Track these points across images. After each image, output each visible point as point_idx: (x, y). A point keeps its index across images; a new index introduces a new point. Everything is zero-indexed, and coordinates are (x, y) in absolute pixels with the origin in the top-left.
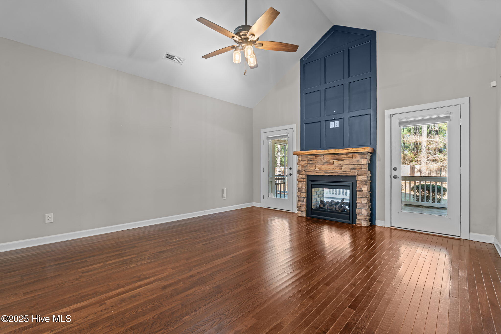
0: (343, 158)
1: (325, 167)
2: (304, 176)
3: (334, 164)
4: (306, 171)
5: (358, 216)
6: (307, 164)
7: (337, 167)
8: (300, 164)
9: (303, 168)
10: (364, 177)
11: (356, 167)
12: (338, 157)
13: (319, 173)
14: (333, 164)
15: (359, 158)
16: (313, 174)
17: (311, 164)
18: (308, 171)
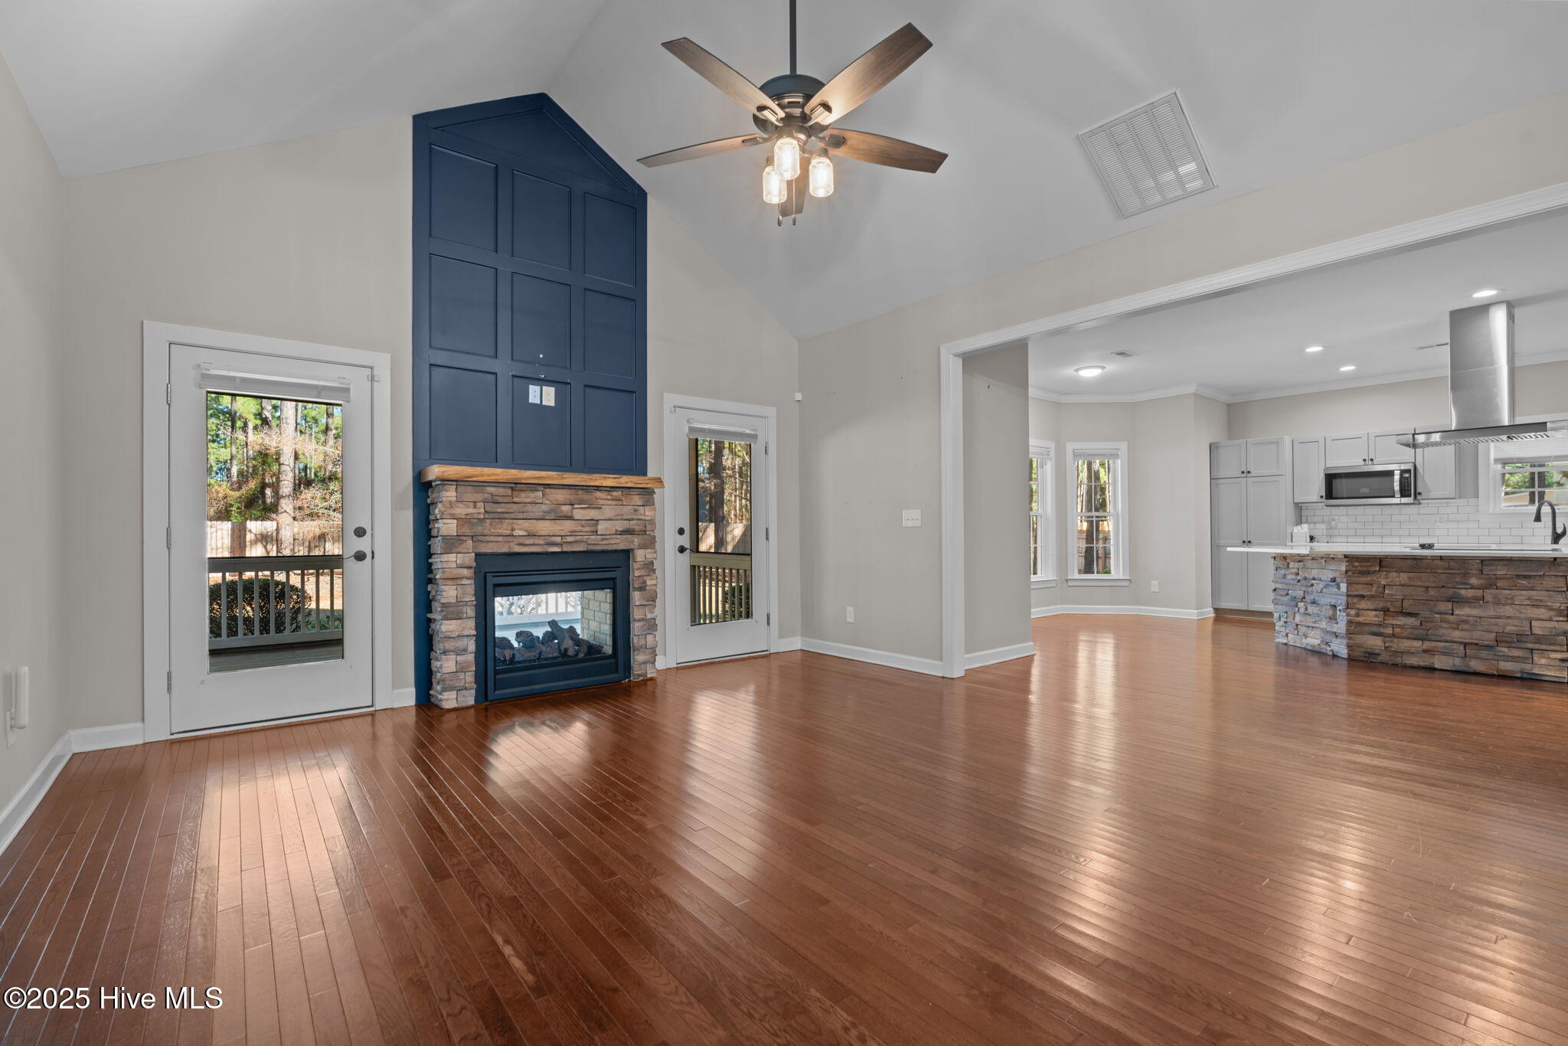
0: (601, 502)
1: (545, 527)
2: (469, 559)
3: (576, 518)
4: (480, 538)
5: (638, 655)
6: (482, 516)
7: (582, 526)
8: (453, 515)
9: (466, 530)
10: (650, 553)
11: (632, 527)
12: (586, 497)
13: (527, 545)
14: (570, 518)
15: (640, 504)
16: (505, 549)
17: (498, 516)
18: (487, 538)
